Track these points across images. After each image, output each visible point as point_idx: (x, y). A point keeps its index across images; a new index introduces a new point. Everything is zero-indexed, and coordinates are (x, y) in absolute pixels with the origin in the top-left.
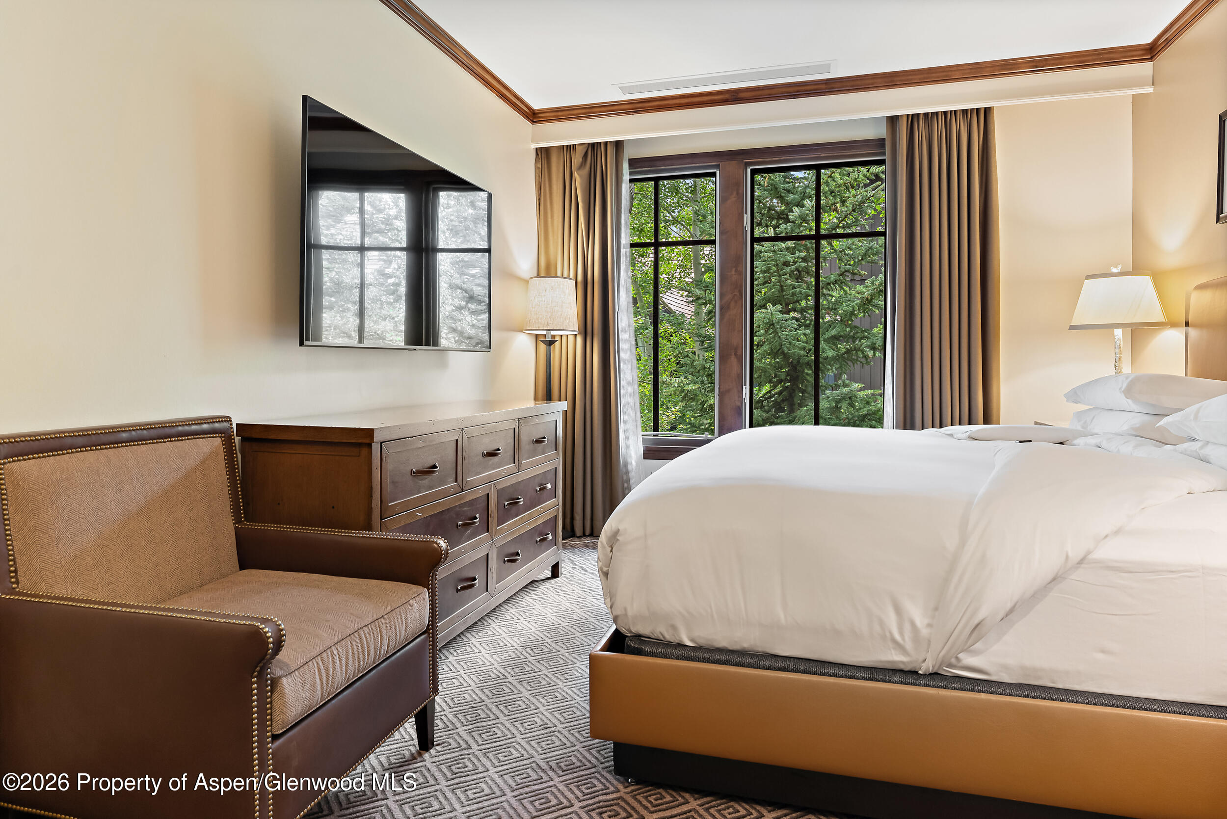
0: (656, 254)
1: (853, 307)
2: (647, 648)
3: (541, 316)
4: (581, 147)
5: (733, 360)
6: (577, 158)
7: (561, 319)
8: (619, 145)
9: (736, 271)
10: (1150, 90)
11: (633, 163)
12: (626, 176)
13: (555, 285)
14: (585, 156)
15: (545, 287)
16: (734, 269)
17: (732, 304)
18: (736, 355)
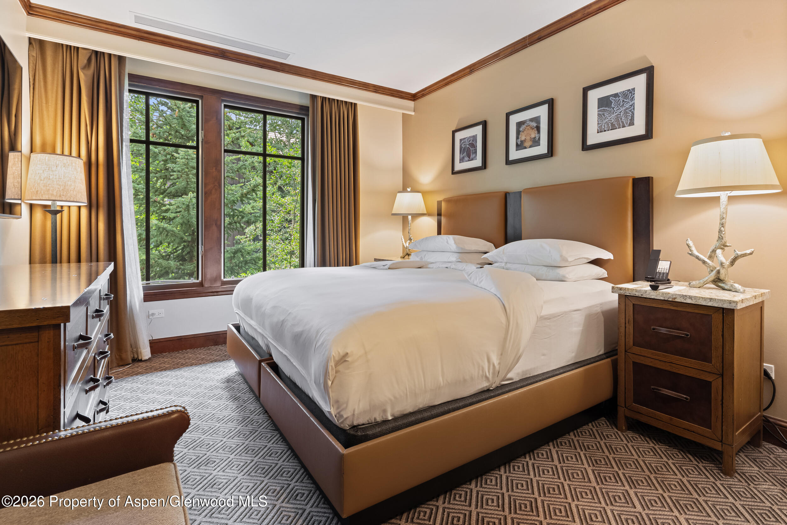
0: (148, 150)
1: (237, 198)
2: (370, 432)
3: (52, 189)
4: (85, 51)
5: (214, 228)
6: (83, 60)
7: (75, 192)
8: (121, 59)
9: (216, 169)
10: (413, 113)
11: (131, 76)
12: (126, 87)
13: (67, 162)
14: (89, 60)
15: (56, 163)
16: (214, 168)
17: (214, 191)
18: (216, 225)
